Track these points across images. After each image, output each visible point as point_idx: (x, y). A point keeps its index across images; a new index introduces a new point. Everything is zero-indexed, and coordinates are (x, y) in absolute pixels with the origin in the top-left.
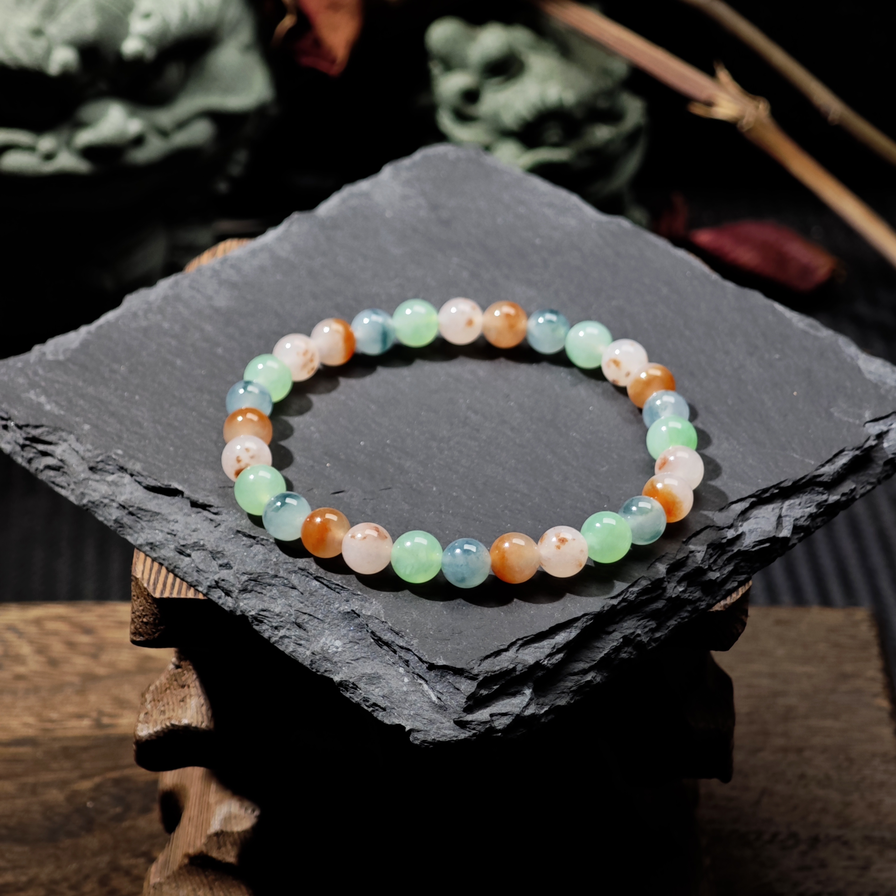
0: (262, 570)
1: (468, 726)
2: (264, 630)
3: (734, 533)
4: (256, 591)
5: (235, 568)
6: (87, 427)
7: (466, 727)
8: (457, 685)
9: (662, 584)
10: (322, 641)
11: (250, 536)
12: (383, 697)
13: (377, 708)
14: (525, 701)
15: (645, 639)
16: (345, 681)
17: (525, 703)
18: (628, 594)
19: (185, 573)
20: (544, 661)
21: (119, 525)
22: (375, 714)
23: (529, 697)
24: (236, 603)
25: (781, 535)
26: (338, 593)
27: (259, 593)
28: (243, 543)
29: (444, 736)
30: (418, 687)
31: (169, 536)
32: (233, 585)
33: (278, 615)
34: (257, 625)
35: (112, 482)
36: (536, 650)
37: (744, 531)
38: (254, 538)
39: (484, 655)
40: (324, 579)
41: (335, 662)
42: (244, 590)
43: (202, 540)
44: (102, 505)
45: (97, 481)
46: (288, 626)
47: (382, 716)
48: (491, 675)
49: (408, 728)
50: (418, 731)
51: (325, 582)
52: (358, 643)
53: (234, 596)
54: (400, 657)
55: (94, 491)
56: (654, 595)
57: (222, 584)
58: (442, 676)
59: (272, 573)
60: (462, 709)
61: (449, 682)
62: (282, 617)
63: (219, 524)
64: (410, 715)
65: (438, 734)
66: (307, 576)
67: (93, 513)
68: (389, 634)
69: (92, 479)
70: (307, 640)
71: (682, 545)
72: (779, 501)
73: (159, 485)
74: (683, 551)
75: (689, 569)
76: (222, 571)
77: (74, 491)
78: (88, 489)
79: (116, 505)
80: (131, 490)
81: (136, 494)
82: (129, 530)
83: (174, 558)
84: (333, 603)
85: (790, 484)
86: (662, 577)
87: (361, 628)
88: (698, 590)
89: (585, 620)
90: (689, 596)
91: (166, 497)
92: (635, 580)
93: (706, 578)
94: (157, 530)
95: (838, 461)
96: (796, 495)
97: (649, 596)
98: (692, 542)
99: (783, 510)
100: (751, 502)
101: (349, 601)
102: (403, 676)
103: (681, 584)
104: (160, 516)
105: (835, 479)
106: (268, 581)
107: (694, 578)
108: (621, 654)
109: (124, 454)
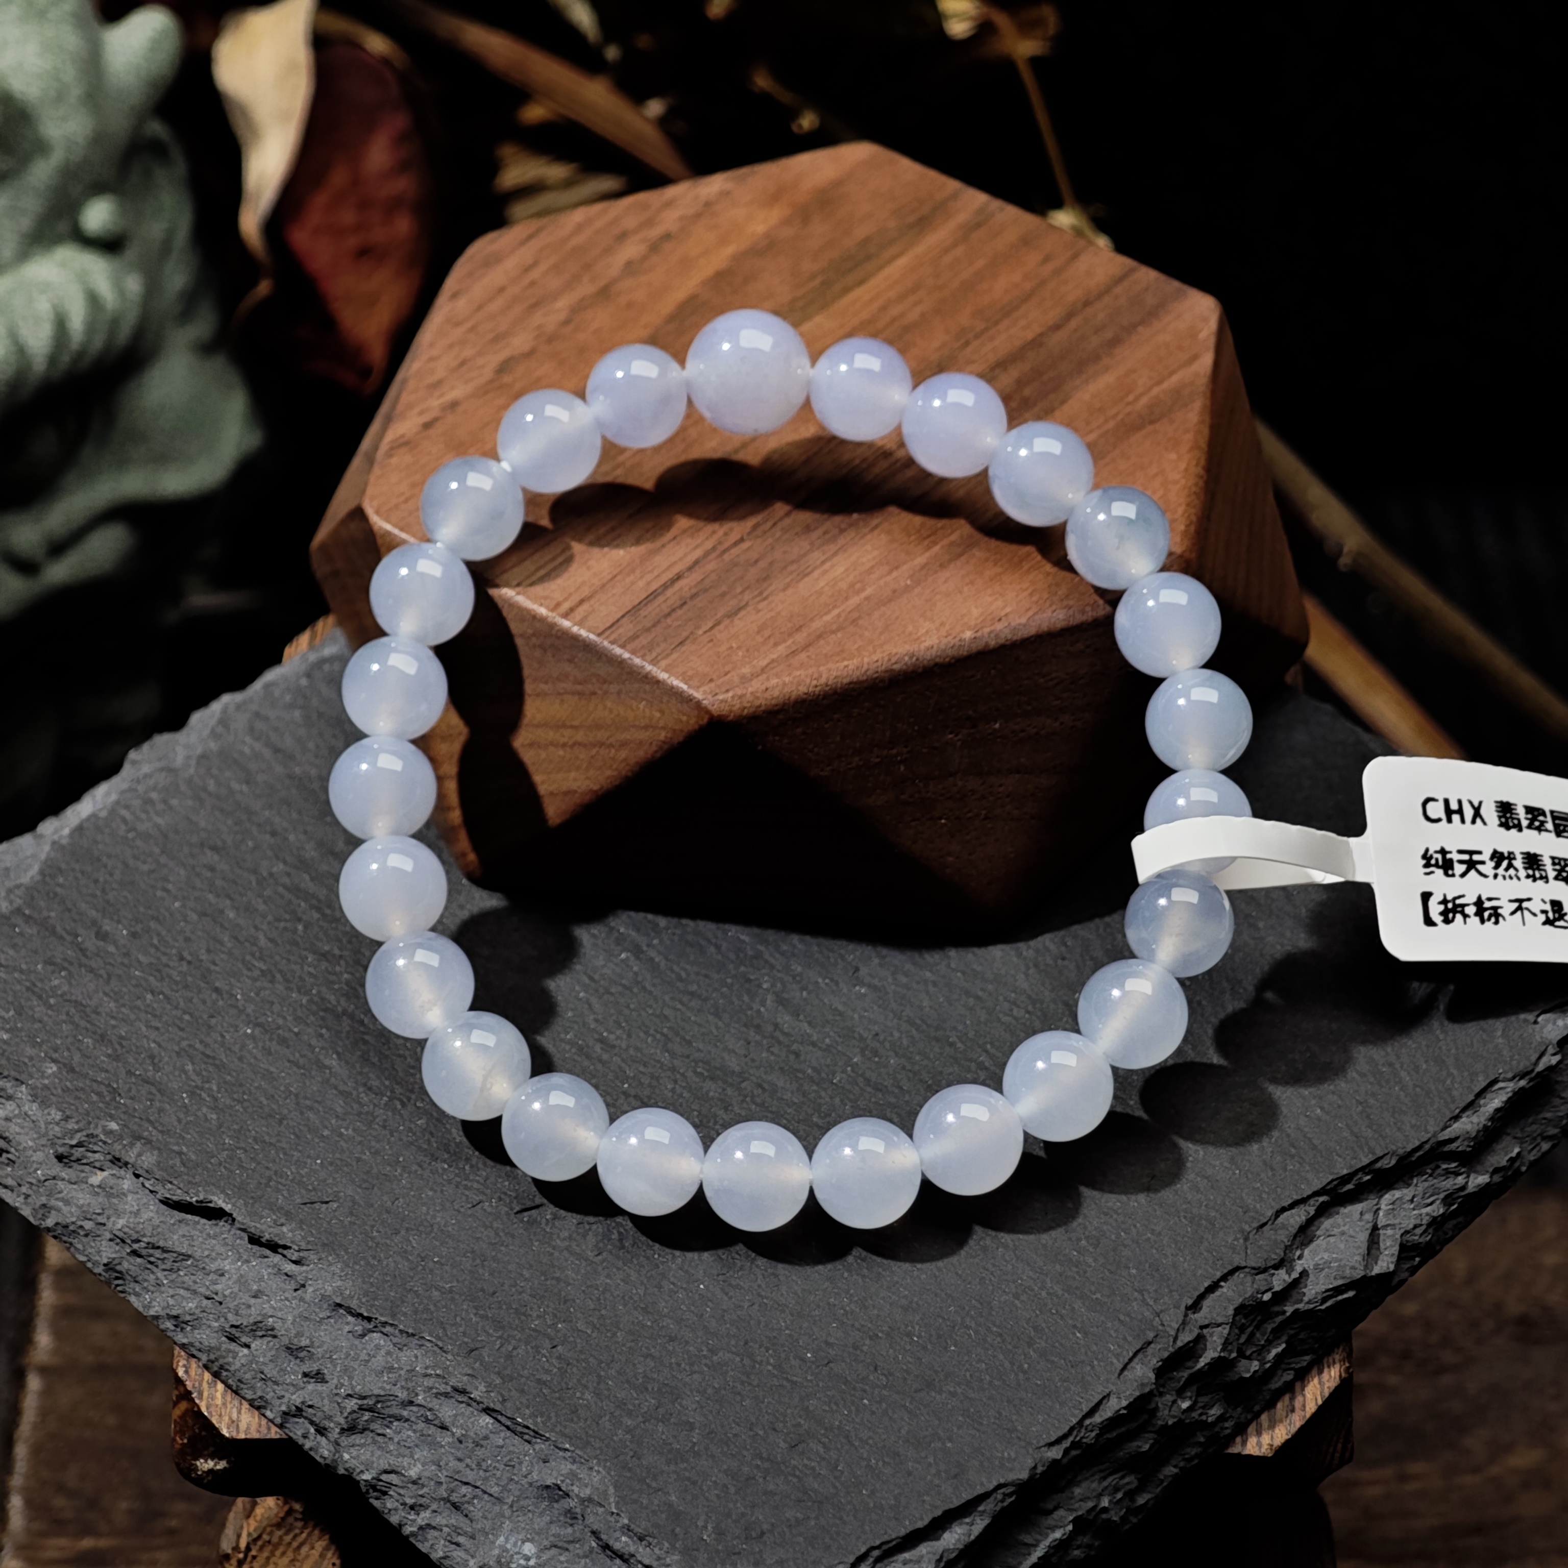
0: (382, 1388)
2: (390, 1510)
3: (1286, 1277)
4: (372, 1431)
5: (332, 1384)
6: (52, 1069)
9: (1149, 1402)
10: (498, 1542)
11: (359, 1315)
15: (1117, 1515)
18: (1083, 1431)
19: (240, 1381)
21: (115, 1274)
24: (337, 1451)
25: (1376, 1270)
26: (529, 1442)
27: (379, 1435)
28: (347, 1328)
31: (210, 1303)
32: (330, 1418)
33: (414, 1483)
34: (377, 1498)
35: (99, 1186)
37: (1306, 1268)
38: (369, 1319)
40: (503, 1414)
42: (351, 1429)
43: (272, 1316)
44: (82, 1233)
45: (72, 1183)
46: (434, 1506)
51: (503, 1419)
52: (567, 1550)
53: (332, 1439)
55: (67, 1202)
56: (1132, 1425)
57: (309, 1412)
59: (402, 1395)
62: (423, 1486)
63: (303, 1286)
66: (469, 1405)
68: (624, 1539)
69: (63, 1180)
70: (473, 1537)
71: (1186, 1315)
72: (1372, 1196)
73: (188, 1199)
74: (1187, 1328)
75: (1202, 1363)
76: (310, 1387)
77: (30, 1200)
78: (57, 1199)
79: (108, 1236)
80: (136, 1207)
81: (145, 1216)
82: (132, 1285)
83: (219, 1349)
84: (521, 1463)
85: (1393, 1162)
86: (1147, 1390)
87: (572, 1516)
88: (1219, 1400)
89: (1000, 1497)
90: (1201, 1415)
91: (203, 1221)
92: (1096, 1401)
93: (1232, 1376)
94: (188, 1289)
95: (1485, 1105)
96: (1404, 1182)
97: (1123, 1429)
98: (1207, 1303)
99: (1381, 1213)
100: (1318, 1204)
101: (548, 1462)
103: (1185, 1395)
104: (191, 1260)
105: (1480, 1142)
106: (397, 1412)
107: (1211, 1379)
108: (1071, 1551)
109: (122, 1129)
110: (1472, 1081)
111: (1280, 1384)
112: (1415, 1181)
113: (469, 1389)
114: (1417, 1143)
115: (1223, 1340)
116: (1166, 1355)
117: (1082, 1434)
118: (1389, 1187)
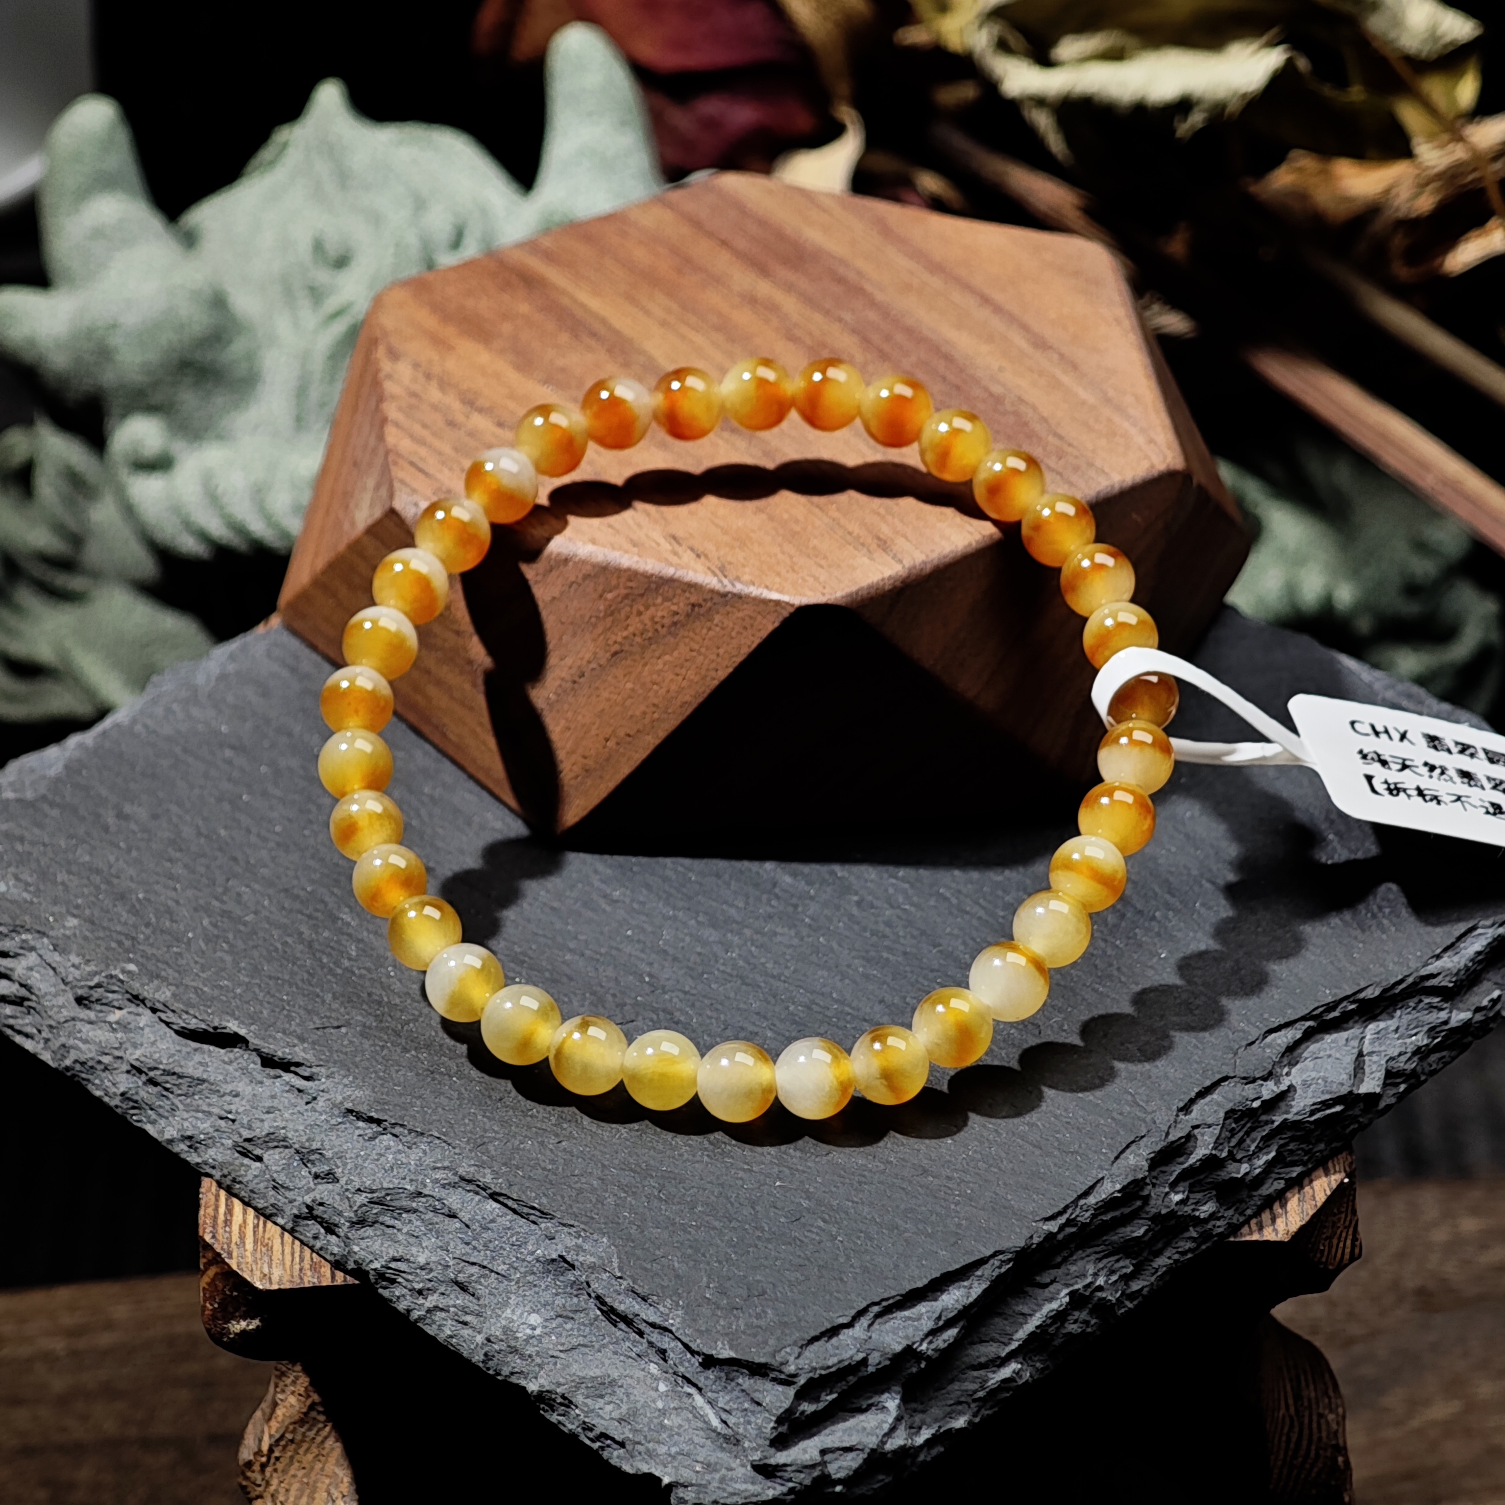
0: (392, 1182)
1: (779, 1474)
2: (398, 1297)
3: (1275, 1089)
4: (382, 1224)
5: (343, 1181)
6: (72, 922)
7: (776, 1477)
8: (757, 1396)
9: (1142, 1189)
10: (504, 1316)
11: (371, 1120)
12: (620, 1421)
13: (609, 1442)
14: (886, 1422)
15: (1111, 1296)
16: (548, 1391)
17: (886, 1427)
18: (1078, 1211)
19: (252, 1191)
20: (921, 1345)
21: (131, 1104)
22: (605, 1454)
23: (894, 1413)
24: (346, 1246)
25: (1363, 1089)
26: (534, 1223)
27: (388, 1227)
28: (358, 1132)
29: (735, 1494)
30: (685, 1399)
31: (222, 1123)
32: (340, 1214)
33: (422, 1268)
34: (385, 1288)
35: (117, 1023)
36: (906, 1324)
37: (1294, 1083)
38: (378, 1122)
39: (808, 1337)
40: (509, 1198)
41: (530, 1356)
42: (361, 1222)
43: (283, 1128)
44: (100, 1067)
45: (91, 1023)
46: (442, 1289)
47: (618, 1457)
48: (821, 1375)
49: (666, 1480)
50: (686, 1487)
51: (510, 1203)
52: (572, 1319)
53: (342, 1234)
54: (651, 1344)
55: (86, 1042)
56: (1127, 1210)
57: (319, 1211)
58: (730, 1379)
59: (410, 1188)
60: (768, 1443)
61: (743, 1391)
62: (431, 1270)
63: (315, 1098)
64: (670, 1455)
65: (724, 1490)
66: (477, 1193)
67: (84, 1083)
68: (629, 1301)
69: (82, 1020)
70: (479, 1315)
71: (1177, 1116)
72: (1357, 1026)
73: (204, 1026)
74: (1179, 1126)
75: (1192, 1160)
76: (320, 1187)
77: (50, 1043)
78: (75, 1038)
79: (125, 1067)
80: (153, 1039)
81: (162, 1046)
82: (150, 1112)
83: (231, 1164)
84: (526, 1243)
85: (1377, 993)
86: (1140, 1176)
87: (577, 1287)
88: (1210, 1199)
89: (997, 1263)
90: (1194, 1210)
91: (217, 1049)
92: (1091, 1184)
93: (1223, 1175)
94: (202, 1112)
95: (1465, 948)
96: (1389, 1014)
97: (1117, 1213)
98: (1196, 1108)
99: (1366, 1042)
100: (1304, 1028)
101: (554, 1238)
102: (657, 1379)
103: (1177, 1189)
104: (206, 1085)
105: (1462, 981)
106: (404, 1203)
107: (1202, 1177)
108: (1066, 1325)
109: (140, 970)
111: (1271, 1190)
112: (1398, 1013)
113: (477, 1177)
114: (1400, 977)
115: (1214, 1140)
116: (1158, 1148)
117: (1077, 1212)
118: (1374, 1018)
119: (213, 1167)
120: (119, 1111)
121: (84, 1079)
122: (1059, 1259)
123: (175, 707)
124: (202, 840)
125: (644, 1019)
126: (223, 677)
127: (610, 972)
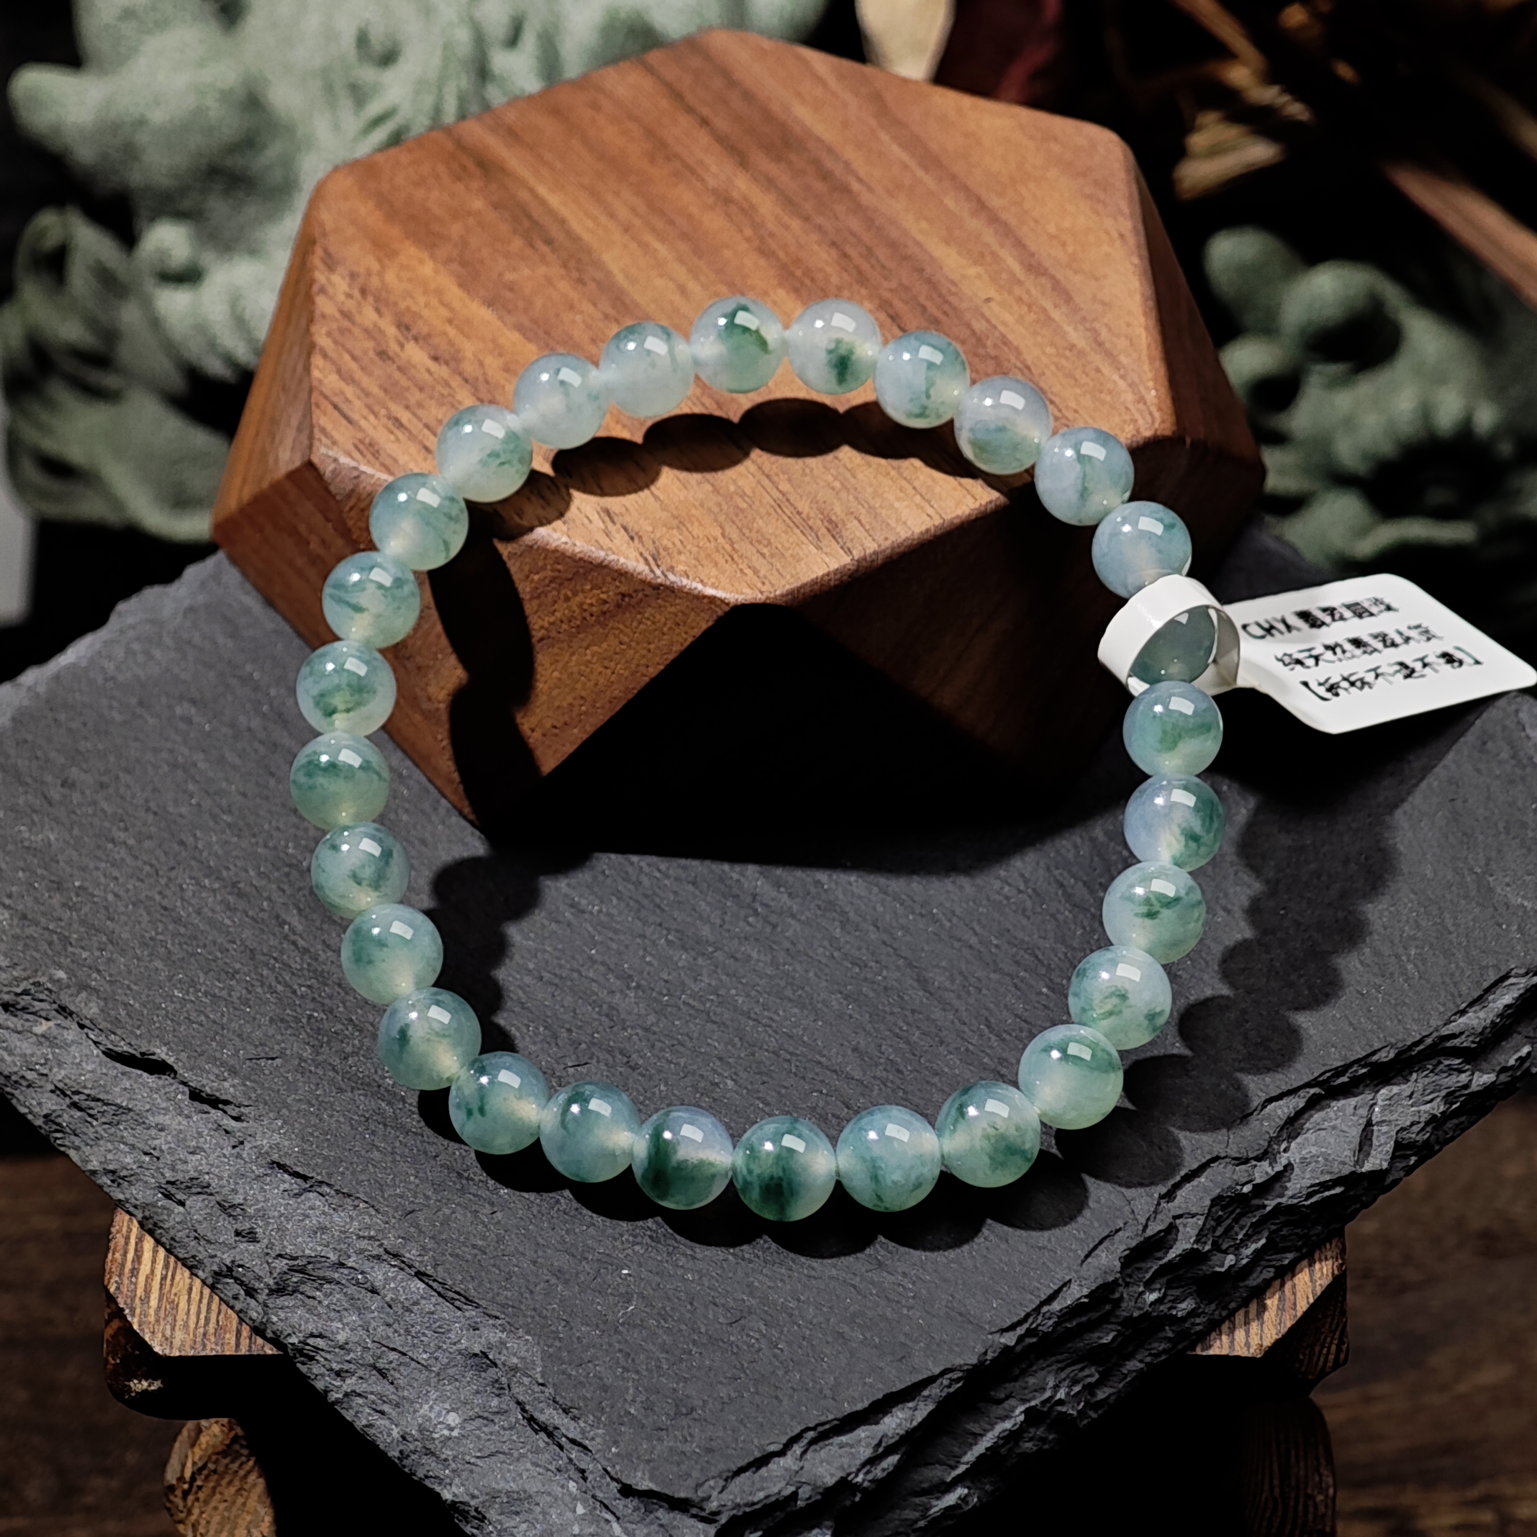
0: (315, 1251)
2: (316, 1376)
3: (1269, 1170)
4: (302, 1293)
5: (263, 1243)
9: (1113, 1291)
10: (422, 1411)
11: (296, 1175)
15: (1072, 1409)
16: (461, 1502)
18: (1040, 1318)
19: (173, 1239)
20: (857, 1476)
21: (54, 1127)
24: (266, 1313)
25: (1367, 1167)
26: (459, 1309)
27: (309, 1297)
28: (281, 1188)
30: (603, 1524)
31: (147, 1159)
32: (259, 1278)
33: (341, 1348)
34: (304, 1364)
35: (43, 1036)
36: (842, 1451)
37: (1292, 1161)
38: (305, 1178)
39: (733, 1469)
40: (434, 1279)
41: (446, 1460)
42: (279, 1290)
43: (208, 1173)
44: (24, 1083)
45: (17, 1032)
46: (360, 1373)
48: (745, 1513)
51: (435, 1285)
52: (492, 1421)
53: (261, 1301)
54: (571, 1460)
55: (11, 1052)
56: (1095, 1315)
57: (238, 1272)
58: (649, 1511)
59: (333, 1257)
61: (661, 1526)
62: (349, 1351)
63: (241, 1143)
66: (402, 1269)
67: (9, 1097)
68: (549, 1411)
69: (8, 1028)
70: (397, 1405)
71: (1159, 1204)
72: (1368, 1091)
73: (131, 1050)
74: (1159, 1217)
75: (1172, 1254)
76: (243, 1246)
79: (50, 1087)
80: (78, 1061)
81: (88, 1067)
82: (73, 1138)
83: (154, 1205)
84: (450, 1331)
85: (1392, 1055)
86: (1111, 1279)
87: (500, 1389)
88: (1190, 1294)
89: (946, 1382)
90: (1170, 1308)
91: (145, 1075)
92: (1056, 1288)
93: (1205, 1270)
94: (125, 1144)
95: (1494, 1001)
96: (1403, 1076)
97: (1084, 1319)
98: (1181, 1193)
99: (1377, 1109)
100: (1308, 1096)
101: (478, 1329)
102: (575, 1499)
103: (1153, 1287)
104: (131, 1114)
105: (1487, 1039)
106: (327, 1274)
107: (1181, 1272)
108: (1021, 1444)
109: (70, 978)
110: (1482, 975)
111: (1260, 1280)
112: (1414, 1075)
113: (402, 1252)
114: (1418, 1037)
115: (1196, 1231)
116: (1133, 1243)
117: (1039, 1321)
118: (1387, 1081)
119: (135, 1207)
120: (42, 1131)
121: (8, 1093)
122: (1017, 1372)
123: (136, 646)
124: (151, 818)
125: (598, 1062)
126: (191, 610)
127: (569, 1000)
